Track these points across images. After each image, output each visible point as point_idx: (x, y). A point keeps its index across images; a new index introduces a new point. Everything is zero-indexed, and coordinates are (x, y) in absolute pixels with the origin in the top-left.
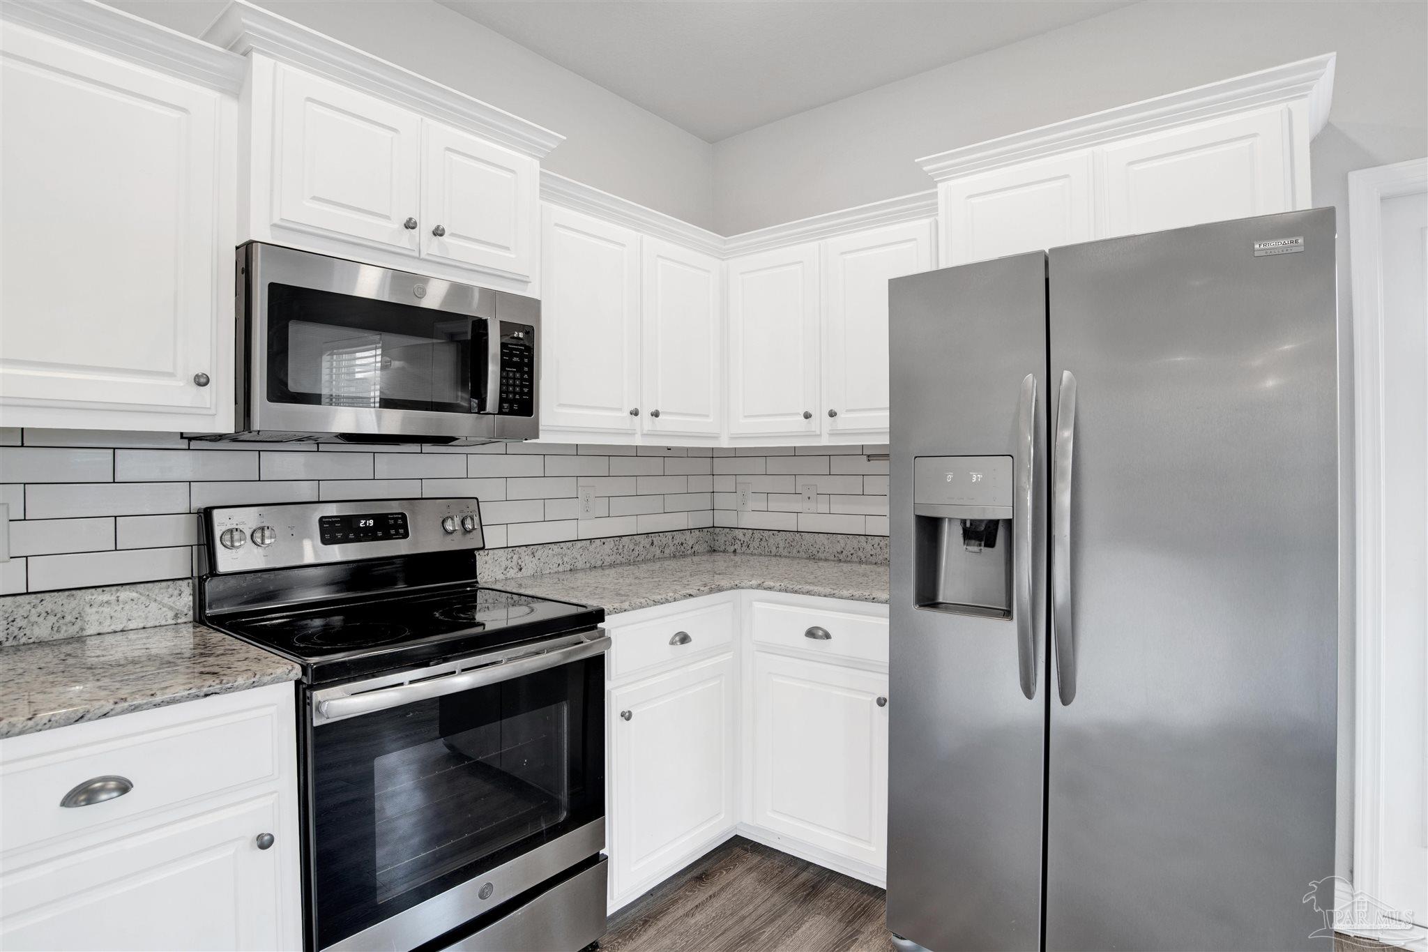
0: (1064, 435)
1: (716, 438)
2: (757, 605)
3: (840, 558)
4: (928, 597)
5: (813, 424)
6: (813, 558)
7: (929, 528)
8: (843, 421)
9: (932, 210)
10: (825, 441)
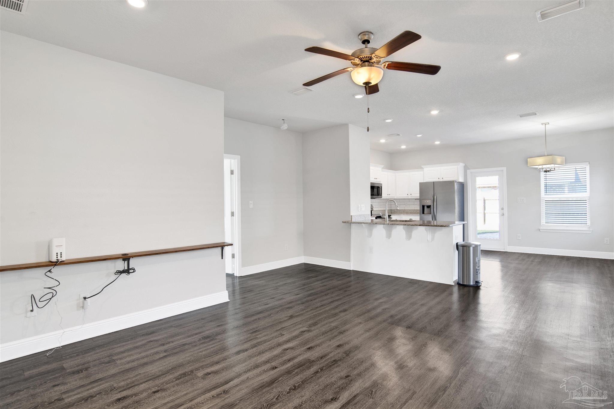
0: (435, 197)
1: (394, 197)
2: (403, 217)
3: (411, 213)
4: (423, 213)
5: (408, 196)
6: (407, 213)
7: (423, 207)
8: (412, 195)
9: (423, 171)
10: (410, 198)
